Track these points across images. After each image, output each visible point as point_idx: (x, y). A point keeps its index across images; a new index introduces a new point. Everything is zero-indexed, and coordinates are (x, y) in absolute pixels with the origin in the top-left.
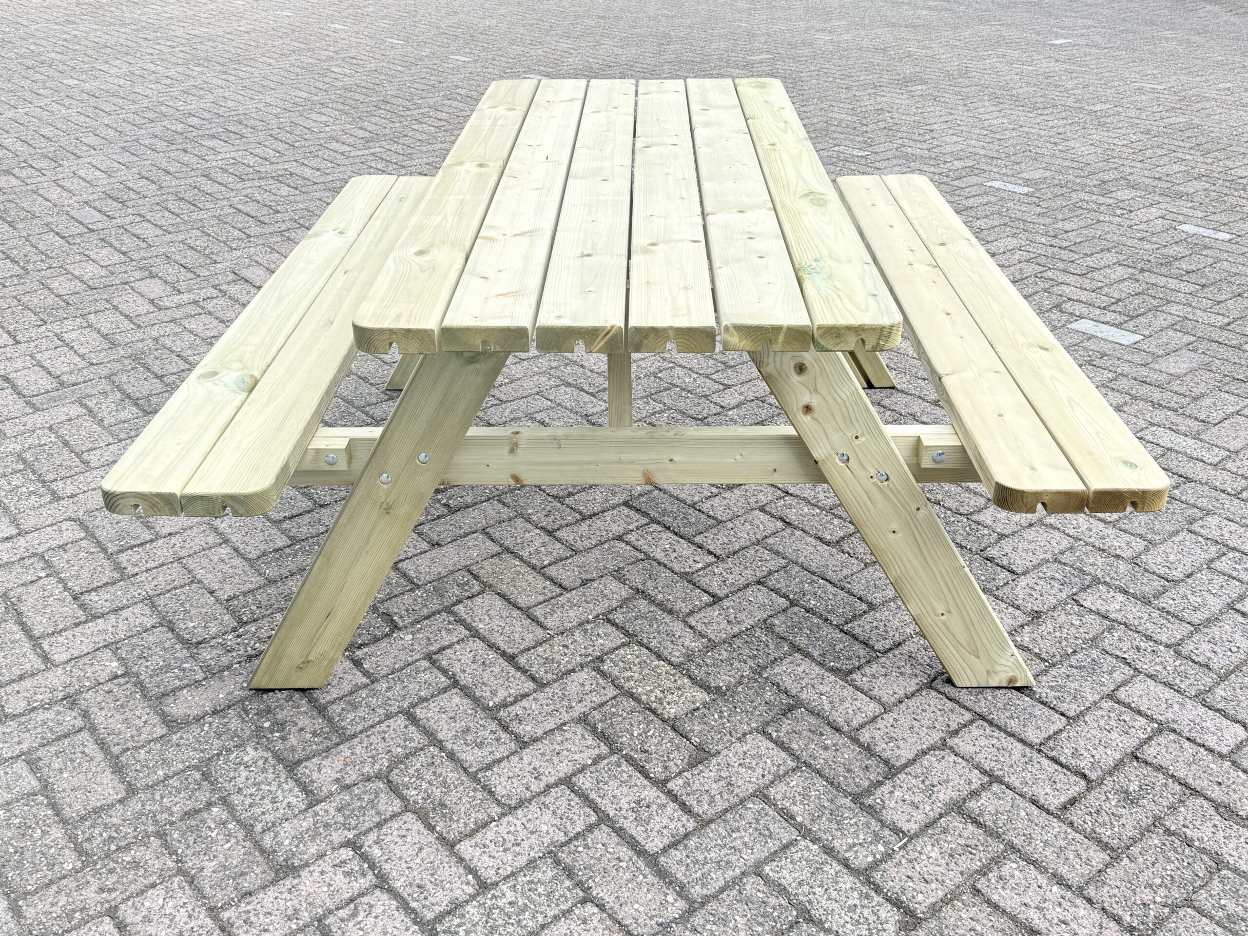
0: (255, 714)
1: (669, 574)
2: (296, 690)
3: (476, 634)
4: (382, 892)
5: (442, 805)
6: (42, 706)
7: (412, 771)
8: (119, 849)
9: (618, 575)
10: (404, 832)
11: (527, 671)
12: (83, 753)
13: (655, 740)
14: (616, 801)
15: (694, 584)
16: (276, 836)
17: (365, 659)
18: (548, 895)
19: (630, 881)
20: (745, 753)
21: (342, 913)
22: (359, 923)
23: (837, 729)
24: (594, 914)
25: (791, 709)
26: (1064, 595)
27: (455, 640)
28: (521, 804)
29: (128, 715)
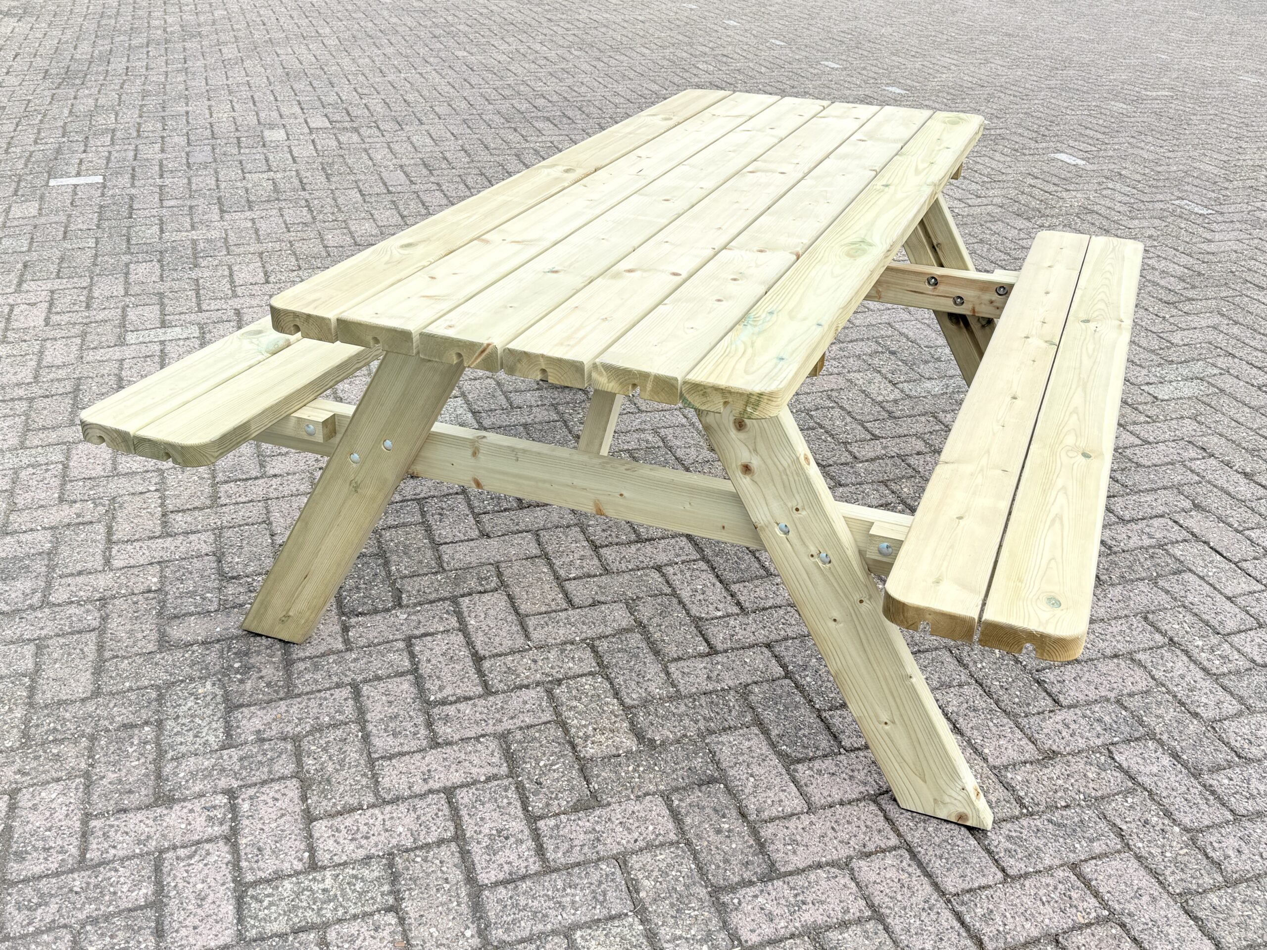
0: (235, 654)
1: (682, 614)
2: (280, 640)
3: (463, 629)
4: (226, 844)
5: (329, 781)
6: (78, 602)
7: (322, 742)
8: (55, 741)
9: (631, 605)
10: (278, 796)
11: (485, 675)
12: (81, 650)
13: (556, 775)
14: (480, 823)
15: (700, 632)
16: (177, 767)
17: (354, 627)
18: (360, 894)
19: (442, 904)
20: (633, 812)
21: (182, 852)
22: (189, 865)
23: (743, 815)
24: (390, 924)
25: (712, 781)
26: (1099, 742)
27: (442, 629)
28: (396, 800)
29: (136, 627)
